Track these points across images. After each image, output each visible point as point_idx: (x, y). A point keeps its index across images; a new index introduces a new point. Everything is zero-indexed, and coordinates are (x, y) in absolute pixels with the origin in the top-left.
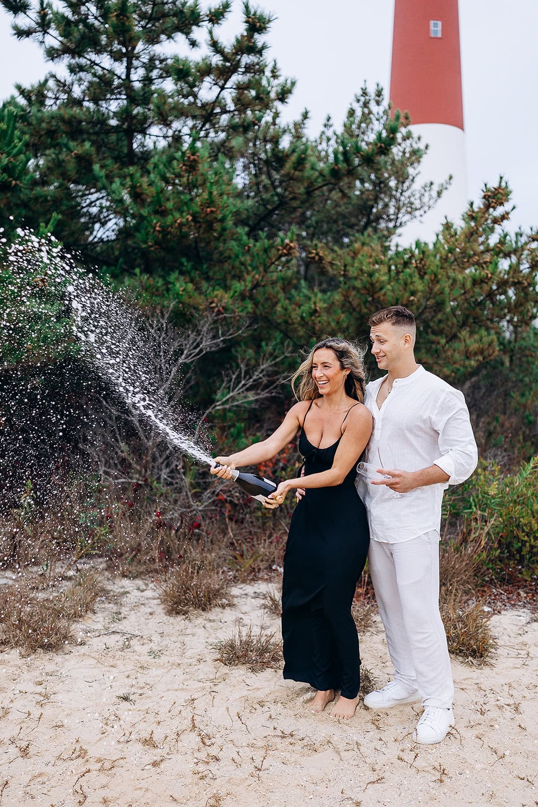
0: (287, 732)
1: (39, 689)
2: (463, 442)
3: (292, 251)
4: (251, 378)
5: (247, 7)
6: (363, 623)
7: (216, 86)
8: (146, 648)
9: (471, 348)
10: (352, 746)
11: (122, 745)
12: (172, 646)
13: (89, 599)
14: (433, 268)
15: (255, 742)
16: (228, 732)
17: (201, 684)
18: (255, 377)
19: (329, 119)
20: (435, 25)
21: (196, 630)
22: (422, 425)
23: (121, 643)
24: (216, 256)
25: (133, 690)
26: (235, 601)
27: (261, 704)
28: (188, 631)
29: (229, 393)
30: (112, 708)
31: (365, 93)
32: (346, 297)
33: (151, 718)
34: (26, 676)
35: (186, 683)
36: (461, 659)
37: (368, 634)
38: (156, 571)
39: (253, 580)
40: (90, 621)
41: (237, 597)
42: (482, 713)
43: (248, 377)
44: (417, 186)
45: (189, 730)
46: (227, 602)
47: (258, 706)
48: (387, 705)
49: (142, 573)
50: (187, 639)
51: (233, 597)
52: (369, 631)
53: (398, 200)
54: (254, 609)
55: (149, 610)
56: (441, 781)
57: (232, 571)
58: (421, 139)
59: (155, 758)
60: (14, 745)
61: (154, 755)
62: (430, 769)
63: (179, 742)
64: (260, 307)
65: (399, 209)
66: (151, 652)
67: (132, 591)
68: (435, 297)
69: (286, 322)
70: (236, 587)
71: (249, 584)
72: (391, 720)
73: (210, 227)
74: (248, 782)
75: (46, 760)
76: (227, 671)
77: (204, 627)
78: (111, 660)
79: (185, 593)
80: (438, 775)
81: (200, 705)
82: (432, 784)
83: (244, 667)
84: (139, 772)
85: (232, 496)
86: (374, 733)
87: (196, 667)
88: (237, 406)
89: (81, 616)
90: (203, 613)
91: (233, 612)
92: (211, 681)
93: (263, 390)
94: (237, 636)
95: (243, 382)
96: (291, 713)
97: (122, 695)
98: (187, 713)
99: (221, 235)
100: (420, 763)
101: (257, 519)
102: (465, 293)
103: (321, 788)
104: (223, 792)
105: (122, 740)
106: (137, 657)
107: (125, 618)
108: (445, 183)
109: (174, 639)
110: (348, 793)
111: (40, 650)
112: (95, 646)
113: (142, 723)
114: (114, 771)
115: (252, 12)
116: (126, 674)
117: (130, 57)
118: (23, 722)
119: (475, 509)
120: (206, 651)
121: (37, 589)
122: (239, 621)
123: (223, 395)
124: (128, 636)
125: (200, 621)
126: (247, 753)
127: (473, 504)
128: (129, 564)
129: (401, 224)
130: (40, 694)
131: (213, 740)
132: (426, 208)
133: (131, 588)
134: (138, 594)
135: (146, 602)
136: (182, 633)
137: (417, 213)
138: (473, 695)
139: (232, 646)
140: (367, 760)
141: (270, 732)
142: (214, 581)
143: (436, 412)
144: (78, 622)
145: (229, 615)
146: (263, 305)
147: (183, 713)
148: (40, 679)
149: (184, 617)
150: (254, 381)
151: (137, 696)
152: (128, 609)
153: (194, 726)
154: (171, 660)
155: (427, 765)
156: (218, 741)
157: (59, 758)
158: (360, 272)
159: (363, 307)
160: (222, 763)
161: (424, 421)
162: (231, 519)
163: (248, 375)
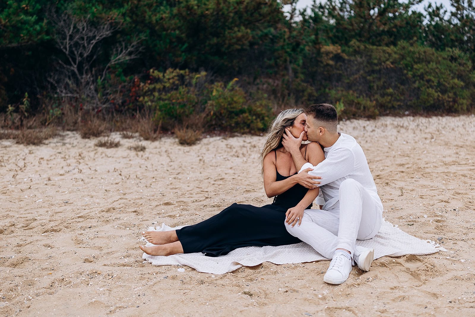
4: (127, 50)
8: (71, 145)
21: (91, 141)
26: (111, 135)
28: (88, 142)
29: (117, 56)
39: (122, 131)
40: (51, 140)
49: (75, 130)
55: (76, 138)
67: (71, 134)
69: (150, 23)
70: (113, 132)
76: (98, 148)
88: (121, 62)
89: (48, 139)
95: (124, 52)
107: (65, 140)
109: (82, 143)
112: (52, 145)
123: (114, 58)
152: (67, 138)
163: (126, 48)
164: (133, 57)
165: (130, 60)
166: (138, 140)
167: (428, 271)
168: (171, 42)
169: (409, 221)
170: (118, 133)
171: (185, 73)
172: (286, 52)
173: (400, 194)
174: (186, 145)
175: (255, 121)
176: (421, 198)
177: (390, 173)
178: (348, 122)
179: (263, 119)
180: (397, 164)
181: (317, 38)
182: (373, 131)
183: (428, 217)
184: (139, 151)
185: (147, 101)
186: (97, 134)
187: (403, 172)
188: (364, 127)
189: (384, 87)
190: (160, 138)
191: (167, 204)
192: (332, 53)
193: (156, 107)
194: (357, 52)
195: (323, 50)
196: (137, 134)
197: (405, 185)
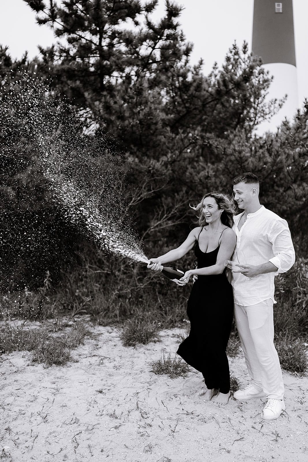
0: (190, 412)
1: (54, 386)
2: (286, 248)
5: (168, 2)
6: (234, 352)
7: (150, 48)
8: (112, 365)
9: (298, 194)
10: (226, 420)
11: (98, 417)
12: (126, 364)
13: (81, 337)
14: (276, 148)
15: (171, 417)
16: (156, 411)
17: (142, 385)
18: (172, 213)
19: (216, 64)
20: (279, 5)
21: (140, 355)
22: (262, 239)
23: (98, 362)
24: (151, 144)
25: (105, 387)
26: (162, 339)
27: (176, 396)
28: (135, 356)
30: (93, 397)
31: (235, 47)
32: (226, 165)
33: (114, 403)
34: (47, 379)
35: (134, 384)
36: (290, 373)
37: (237, 358)
38: (118, 322)
39: (172, 327)
40: (81, 349)
41: (163, 337)
42: (302, 403)
43: (168, 212)
44: (267, 100)
45: (135, 409)
46: (157, 339)
47: (173, 397)
48: (247, 397)
49: (110, 323)
50: (135, 360)
51: (161, 336)
52: (237, 356)
53: (255, 109)
54: (172, 344)
55: (114, 344)
56: (276, 441)
57: (160, 322)
58: (269, 73)
59: (116, 424)
60: (40, 416)
61: (116, 422)
62: (270, 433)
63: (130, 416)
64: (176, 173)
65: (256, 114)
66: (115, 367)
67: (105, 333)
68: (277, 165)
69: (191, 181)
70: (162, 331)
71: (170, 329)
72: (248, 406)
73: (149, 127)
74: (167, 439)
75: (57, 424)
76: (157, 378)
77: (144, 353)
78: (93, 370)
79: (134, 334)
80: (274, 437)
81: (141, 396)
82: (271, 442)
83: (166, 375)
84: (108, 432)
85: (160, 280)
86: (239, 413)
87: (140, 375)
88: (162, 229)
89: (76, 347)
90: (144, 345)
91: (161, 345)
92: (148, 383)
93: (176, 220)
94: (163, 358)
95: (166, 215)
96: (192, 401)
97: (99, 390)
98: (134, 400)
99: (154, 132)
100: (264, 430)
101: (174, 292)
102: (294, 162)
103: (208, 443)
104: (153, 444)
105: (98, 414)
106: (107, 369)
107: (100, 348)
108: (283, 99)
109: (127, 360)
110: (223, 446)
111: (54, 365)
112: (84, 364)
113: (109, 405)
114: (94, 430)
115: (171, 5)
116: (101, 378)
117: (101, 33)
118: (45, 403)
119: (299, 287)
120: (145, 366)
121: (53, 331)
122: (163, 350)
123: (154, 223)
124: (102, 358)
125: (142, 350)
126: (167, 422)
127: (298, 284)
128: (103, 318)
129: (257, 123)
130: (54, 389)
131: (148, 415)
132: (272, 114)
133: (104, 331)
134: (108, 334)
135: (112, 339)
136: (132, 356)
137: (267, 116)
138: (296, 393)
139: (159, 364)
140: (235, 428)
141: (180, 411)
142: (150, 327)
143: (270, 232)
144: (74, 349)
145: (158, 347)
146: (178, 172)
147: (132, 400)
148: (54, 381)
149: (133, 347)
150: (172, 214)
151: (107, 390)
152: (102, 343)
153: (138, 408)
154: (126, 371)
155: (269, 431)
156: (151, 416)
157: (64, 423)
158: (234, 151)
159: (236, 171)
160: (153, 428)
161: (264, 237)
162: (159, 293)
164: (178, 222)
165: (174, 225)
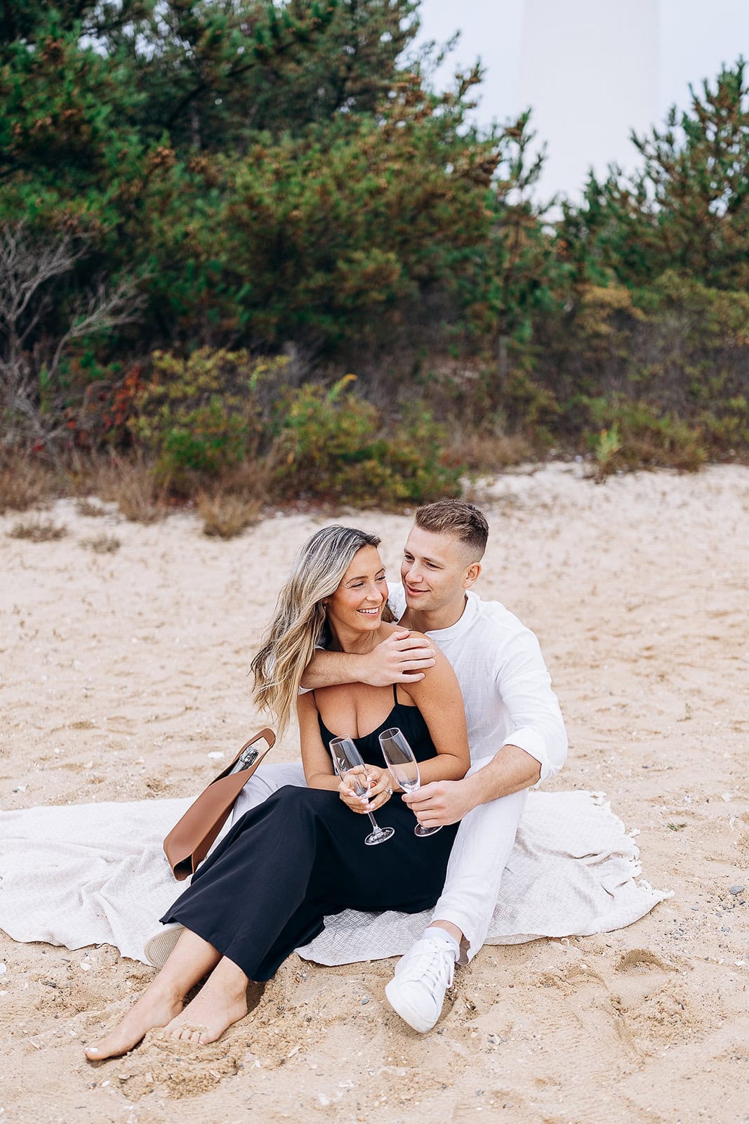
3: (166, 160)
4: (109, 303)
18: (115, 301)
29: (86, 318)
88: (94, 332)
99: (94, 137)
163: (107, 296)
164: (122, 319)
165: (115, 327)
166: (113, 523)
167: (661, 1021)
168: (211, 284)
169: (678, 813)
170: (74, 501)
171: (240, 357)
172: (492, 308)
173: (684, 715)
174: (218, 538)
175: (389, 481)
176: (736, 729)
177: (682, 642)
178: (629, 479)
179: (414, 474)
180: (707, 613)
181: (580, 270)
182: (684, 505)
183: (733, 799)
184: (103, 553)
185: (142, 425)
186: (21, 505)
187: (715, 638)
188: (664, 494)
189: (726, 393)
190: (167, 515)
191: (81, 725)
192: (609, 305)
193: (161, 441)
194: (672, 303)
195: (588, 298)
196: (112, 507)
197: (709, 684)
